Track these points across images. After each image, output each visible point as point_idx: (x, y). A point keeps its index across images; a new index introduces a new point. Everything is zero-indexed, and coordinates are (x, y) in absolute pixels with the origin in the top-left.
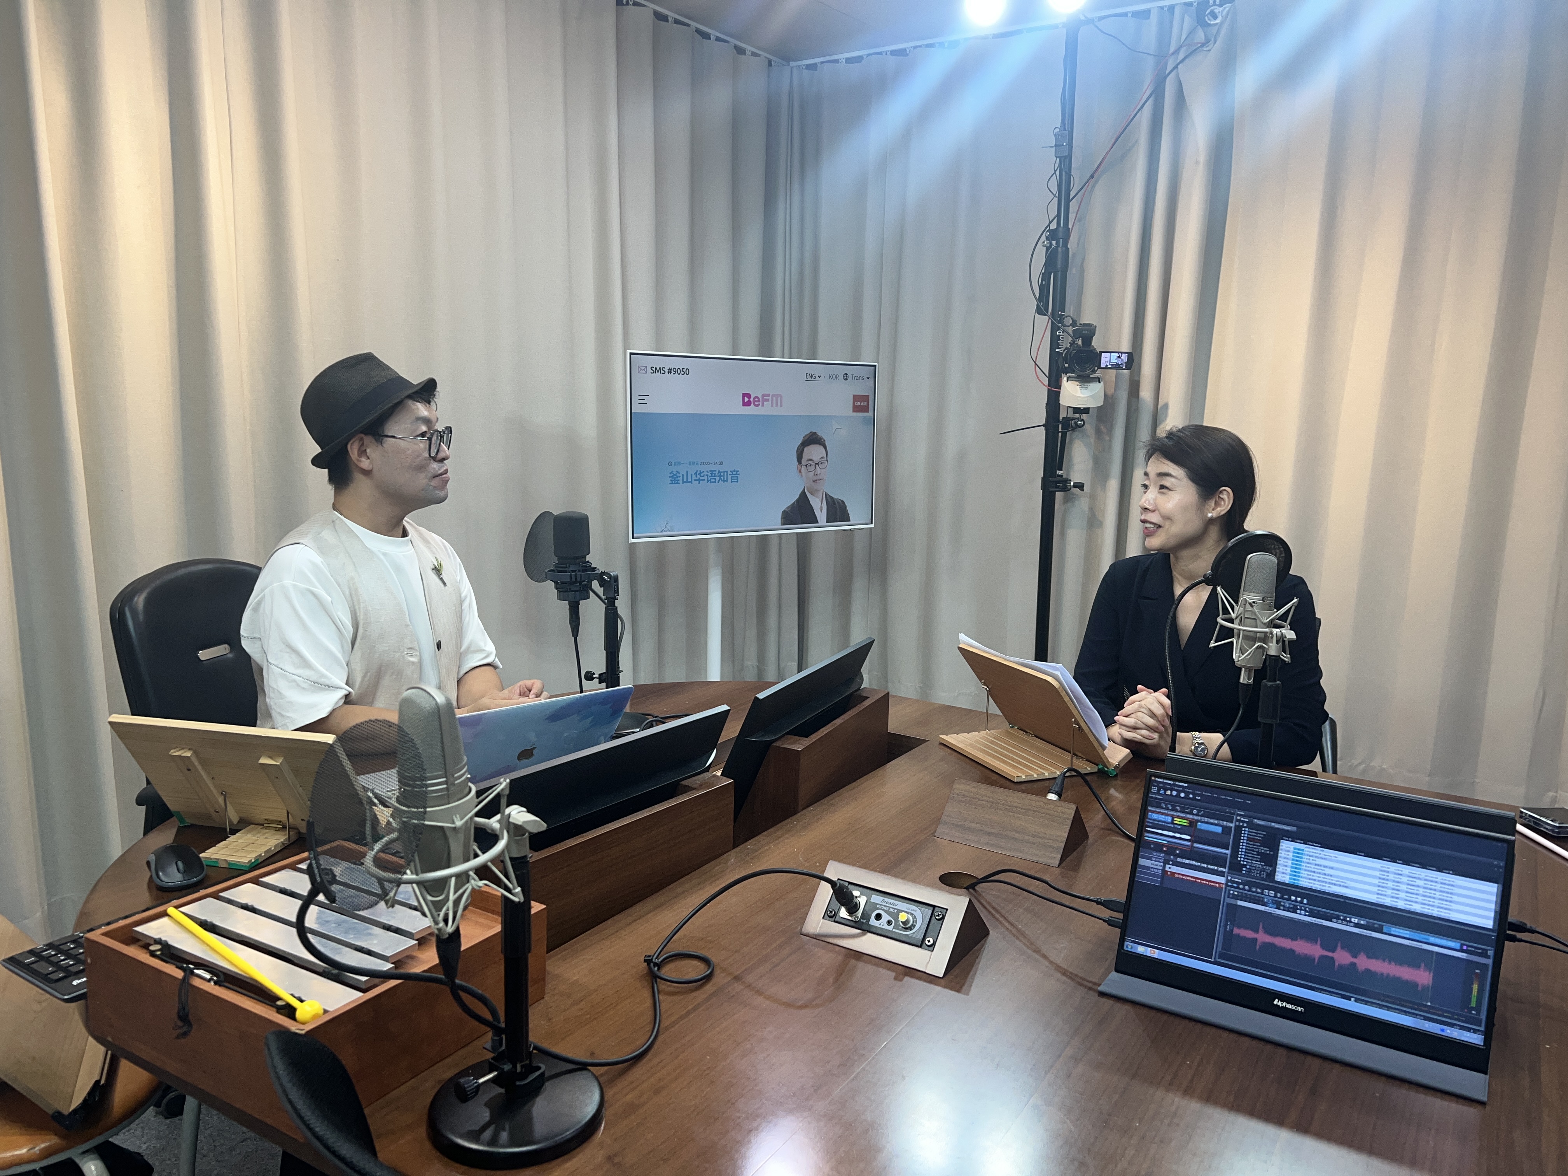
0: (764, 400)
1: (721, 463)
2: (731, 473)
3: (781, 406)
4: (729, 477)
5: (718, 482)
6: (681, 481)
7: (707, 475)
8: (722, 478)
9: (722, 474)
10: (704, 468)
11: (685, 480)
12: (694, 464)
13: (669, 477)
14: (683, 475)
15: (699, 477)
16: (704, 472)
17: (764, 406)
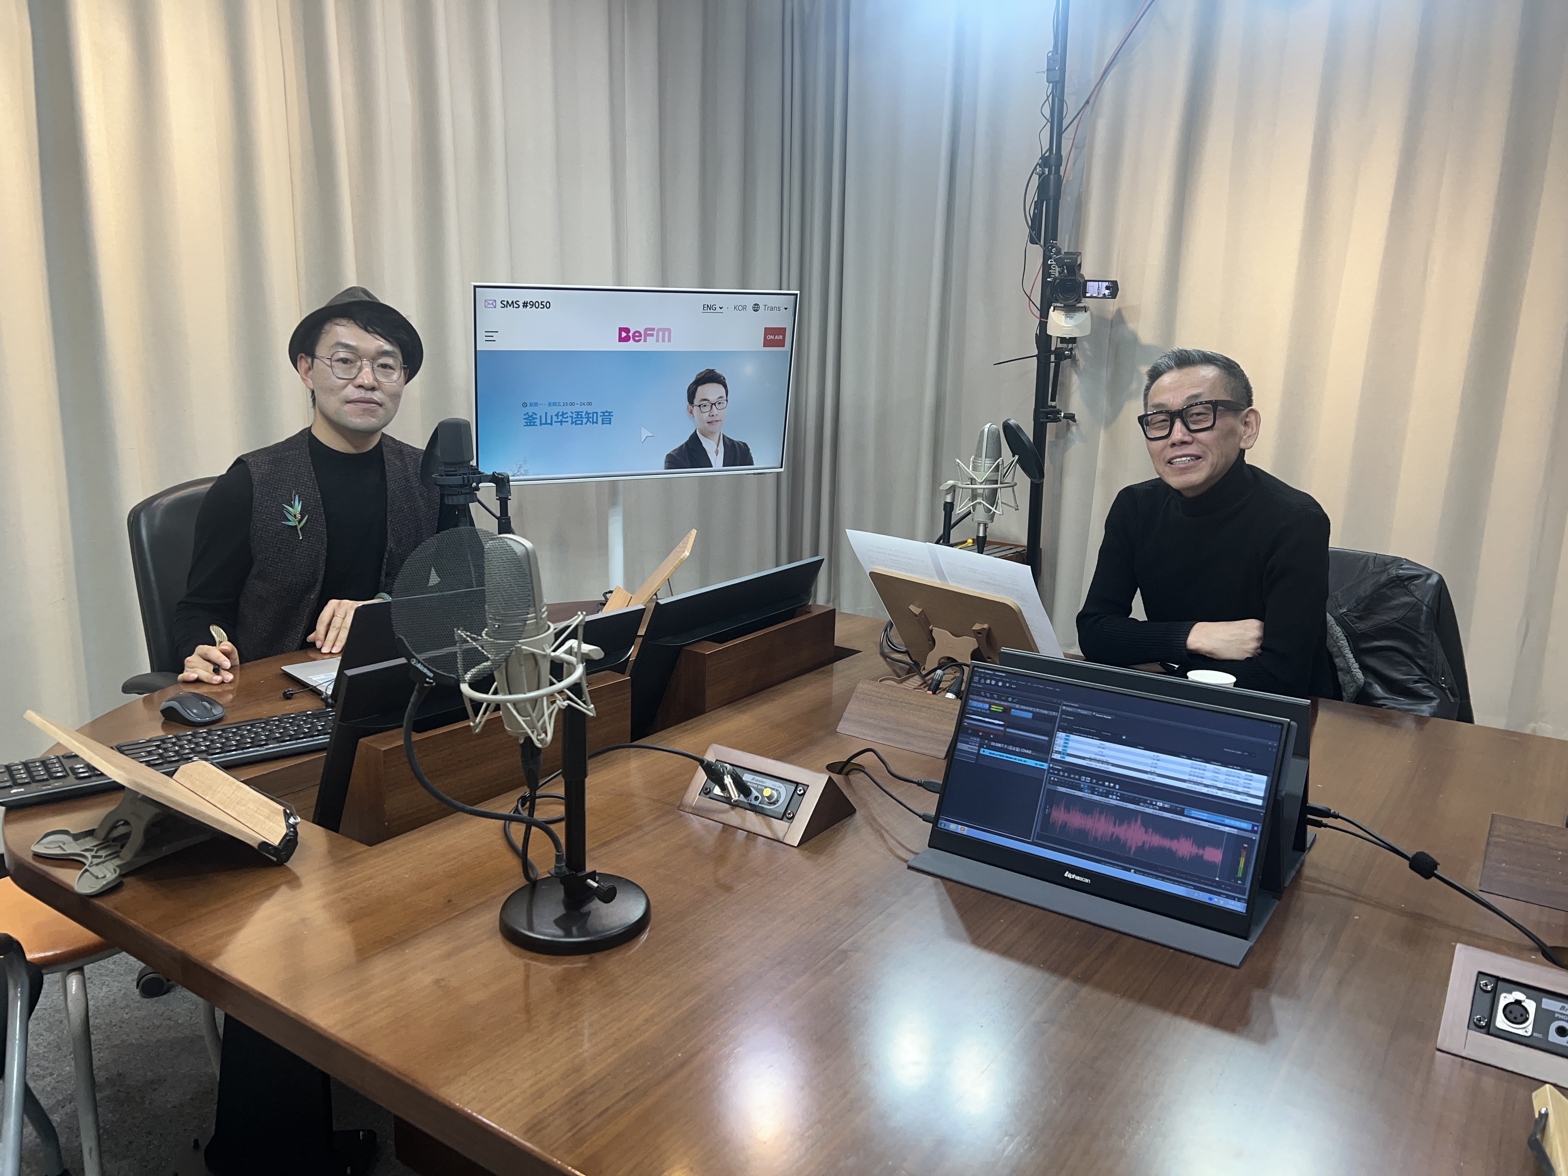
0: (646, 335)
1: (590, 404)
2: (602, 414)
3: (669, 341)
4: (600, 419)
5: (586, 424)
6: (538, 423)
7: (572, 417)
8: (591, 420)
9: (591, 415)
10: (568, 409)
11: (543, 421)
12: (554, 404)
13: (524, 419)
14: (541, 416)
15: (561, 418)
16: (567, 413)
17: (645, 341)
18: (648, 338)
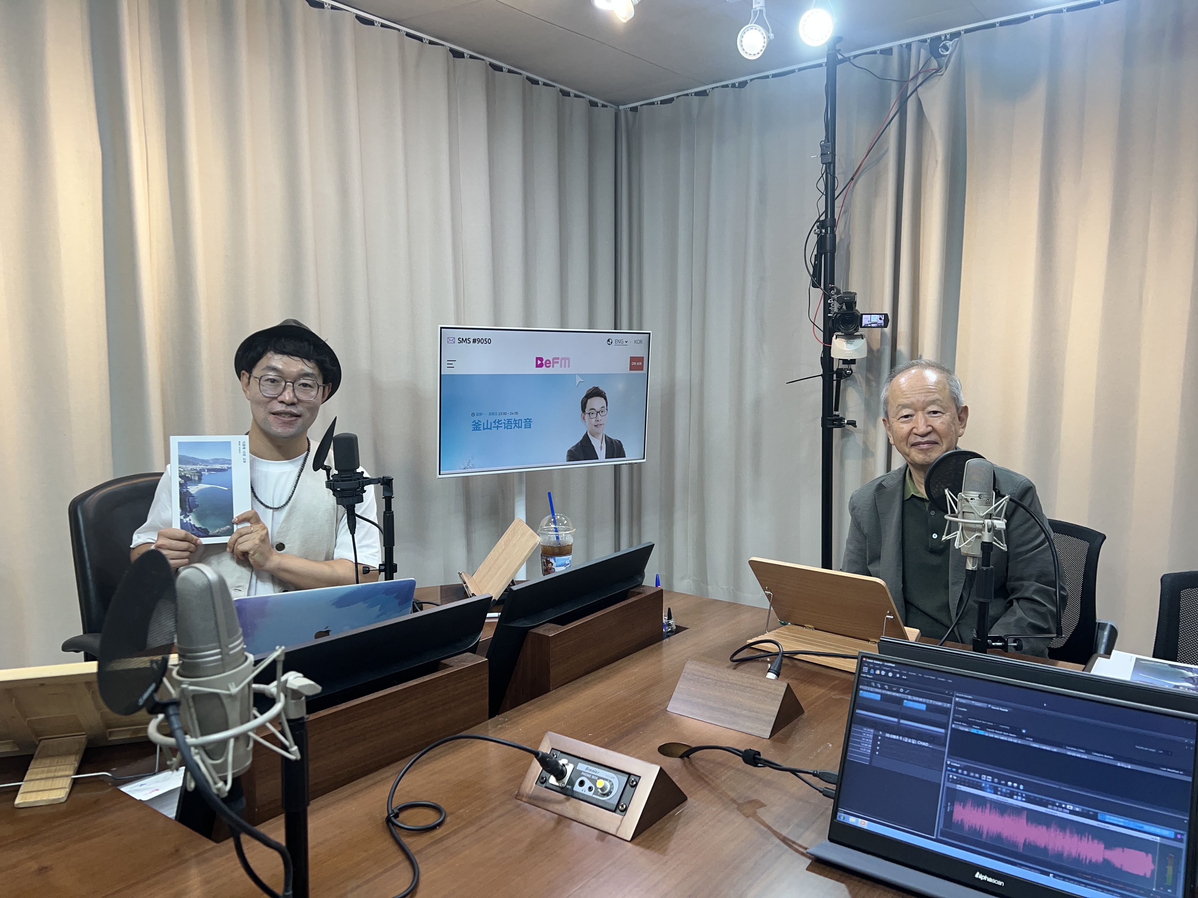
0: (554, 363)
1: (517, 413)
2: (525, 421)
3: (570, 367)
4: (523, 424)
5: (514, 428)
6: (482, 428)
7: (504, 423)
8: (517, 425)
9: (517, 422)
10: (503, 418)
11: (485, 427)
12: (493, 414)
13: (472, 425)
14: (484, 423)
15: (498, 424)
16: (501, 420)
17: (553, 367)
18: (555, 365)
